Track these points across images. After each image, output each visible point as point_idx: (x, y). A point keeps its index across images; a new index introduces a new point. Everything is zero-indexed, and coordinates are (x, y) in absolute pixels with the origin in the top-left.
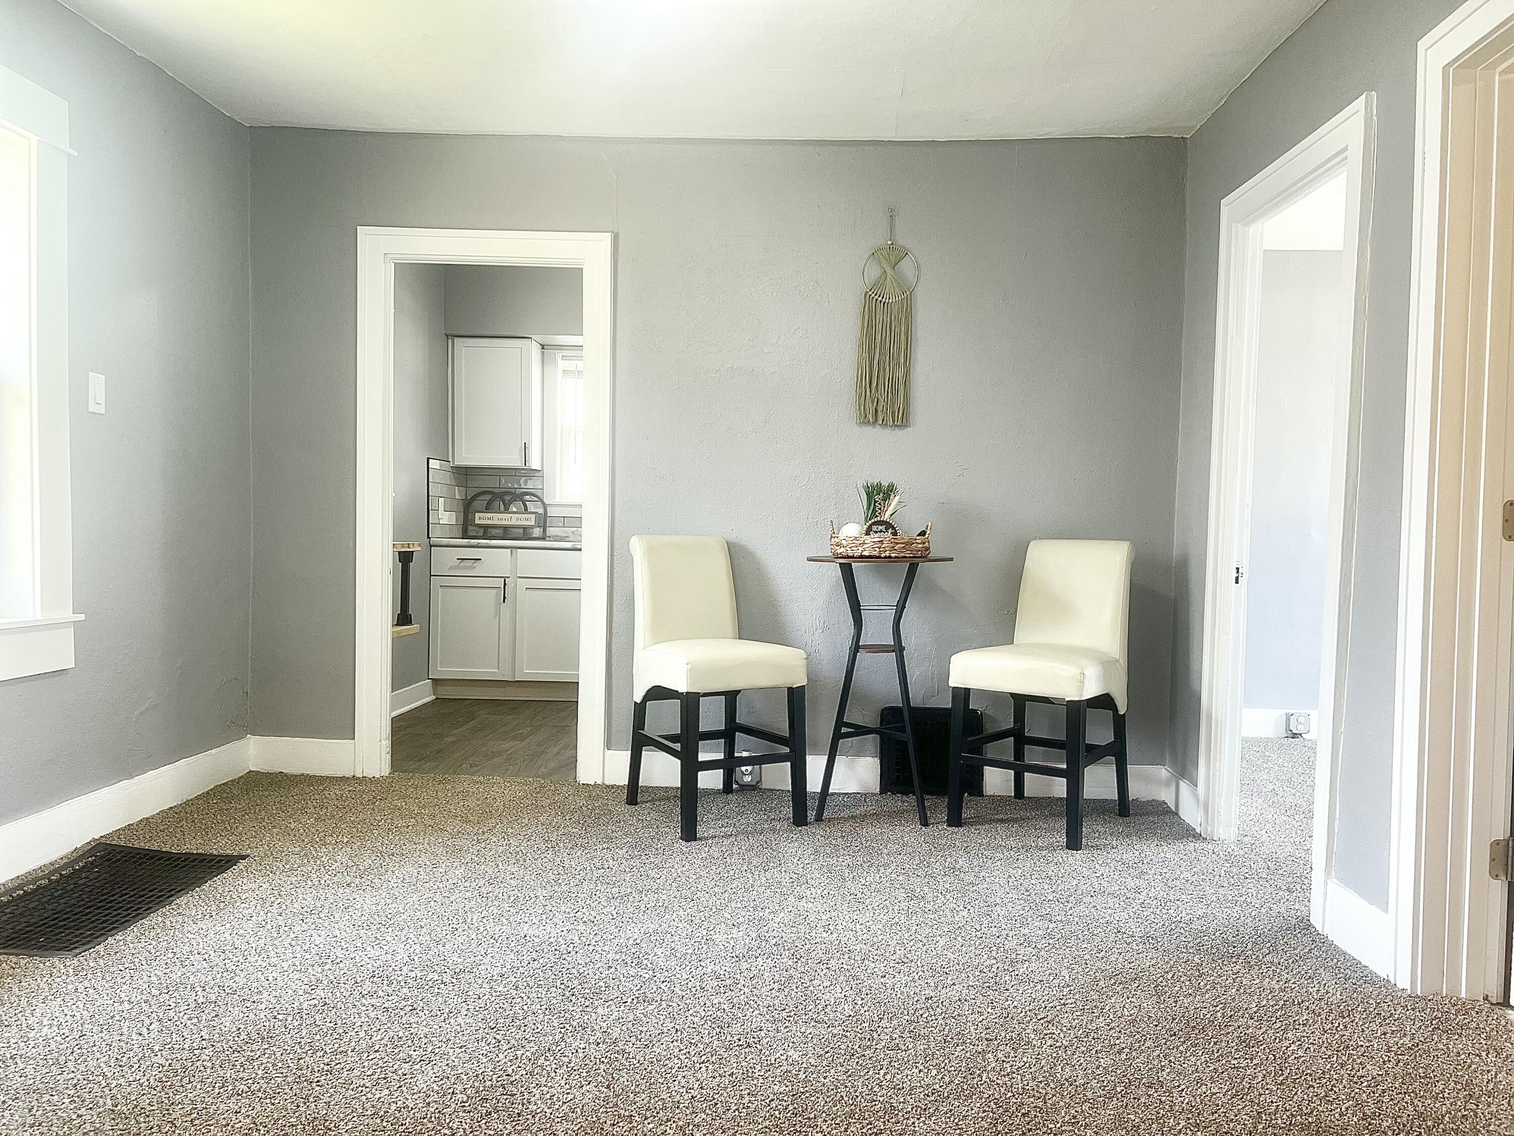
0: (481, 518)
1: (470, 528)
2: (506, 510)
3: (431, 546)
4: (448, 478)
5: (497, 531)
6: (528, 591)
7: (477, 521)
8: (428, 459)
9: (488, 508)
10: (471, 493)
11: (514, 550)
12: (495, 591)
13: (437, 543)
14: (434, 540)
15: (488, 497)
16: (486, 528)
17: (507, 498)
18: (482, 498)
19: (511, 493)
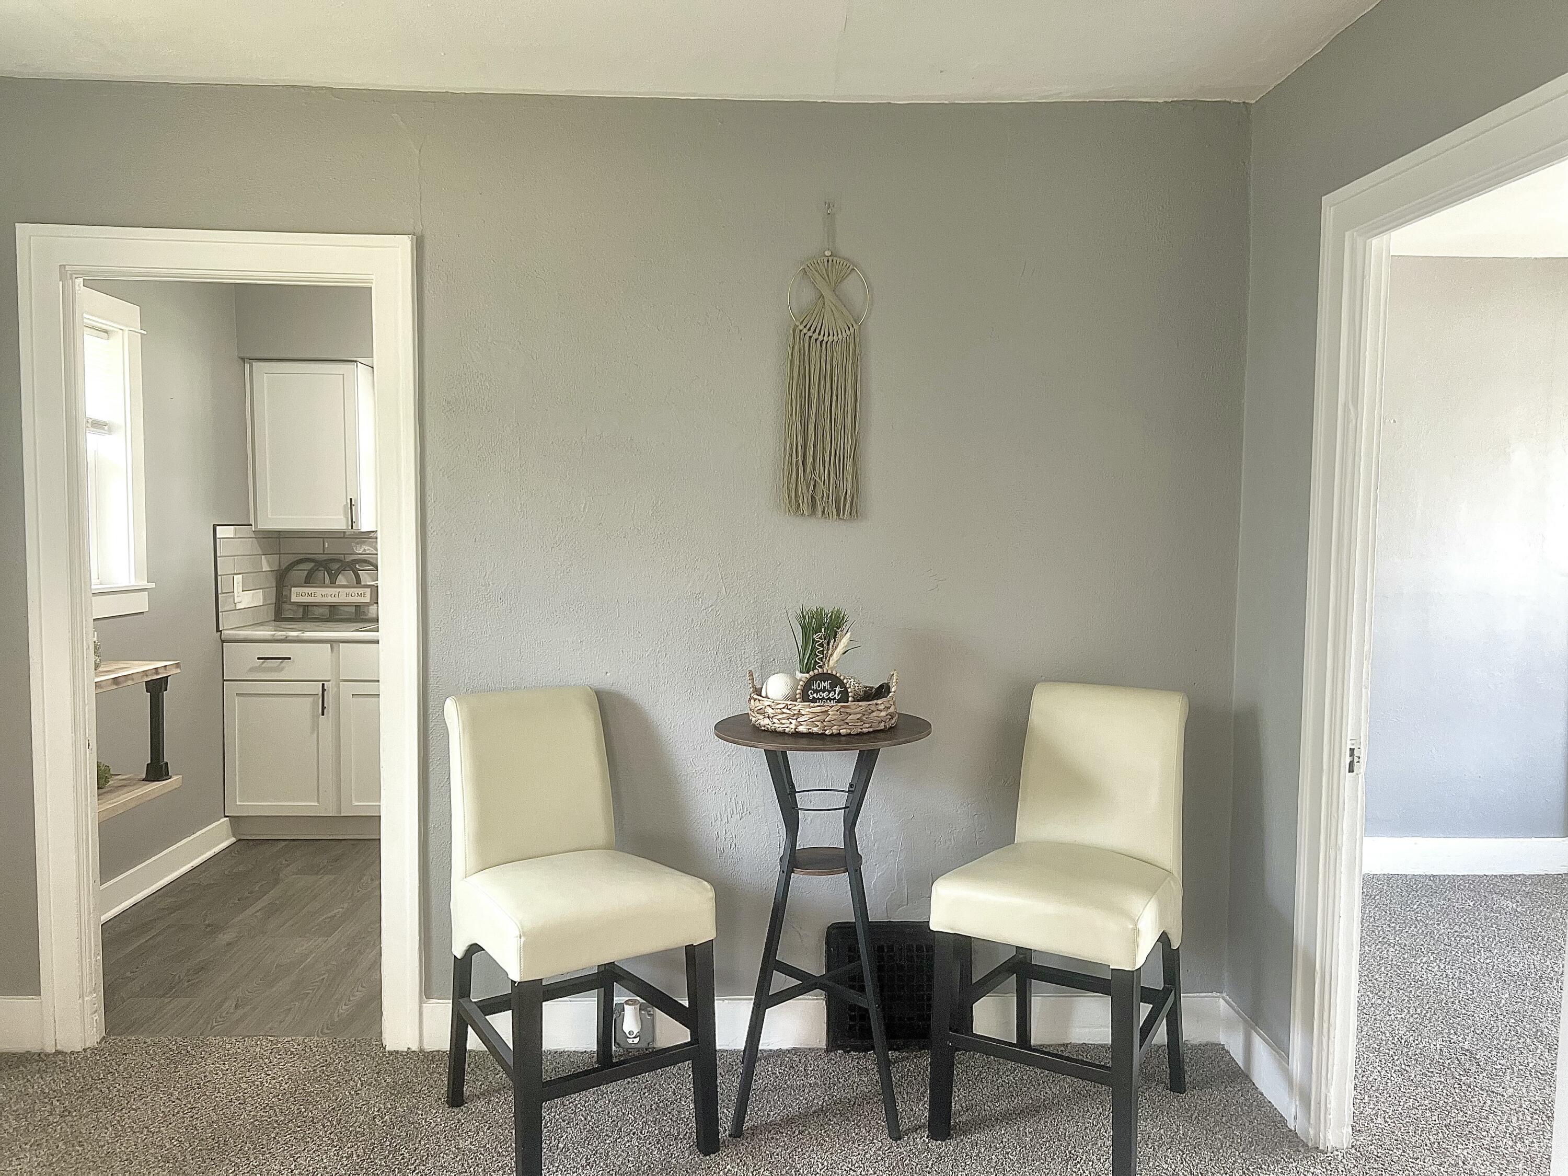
0: (299, 595)
1: (286, 606)
2: (333, 583)
3: (223, 642)
4: (249, 546)
5: (321, 610)
6: (355, 699)
7: (294, 599)
8: (215, 527)
9: (309, 581)
10: (287, 560)
11: (334, 644)
12: (311, 699)
13: (228, 638)
14: (227, 633)
15: (310, 566)
16: (306, 607)
17: (336, 566)
18: (301, 567)
19: (339, 561)
